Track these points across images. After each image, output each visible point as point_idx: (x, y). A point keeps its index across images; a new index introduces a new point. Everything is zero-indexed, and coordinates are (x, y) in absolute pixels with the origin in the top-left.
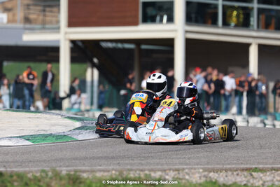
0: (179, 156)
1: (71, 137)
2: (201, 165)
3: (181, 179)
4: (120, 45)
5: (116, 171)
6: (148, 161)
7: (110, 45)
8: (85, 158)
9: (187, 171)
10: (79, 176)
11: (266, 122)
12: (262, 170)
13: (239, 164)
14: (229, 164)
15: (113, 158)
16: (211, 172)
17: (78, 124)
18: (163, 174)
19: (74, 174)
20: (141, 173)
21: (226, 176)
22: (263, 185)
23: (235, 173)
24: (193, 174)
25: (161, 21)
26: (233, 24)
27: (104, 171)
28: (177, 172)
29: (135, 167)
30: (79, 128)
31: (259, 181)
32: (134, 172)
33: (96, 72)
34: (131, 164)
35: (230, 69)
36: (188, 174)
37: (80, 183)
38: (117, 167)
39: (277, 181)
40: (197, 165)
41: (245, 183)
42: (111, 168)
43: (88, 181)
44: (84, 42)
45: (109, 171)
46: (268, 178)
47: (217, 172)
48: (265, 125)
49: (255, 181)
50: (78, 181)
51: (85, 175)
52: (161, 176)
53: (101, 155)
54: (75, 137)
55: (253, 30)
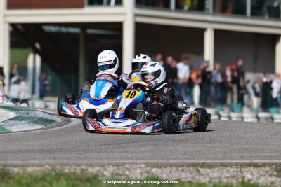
0: (121, 150)
1: (4, 129)
2: (144, 160)
3: (121, 175)
4: (64, 29)
5: (50, 165)
6: (86, 155)
7: (53, 29)
8: (19, 151)
9: (127, 166)
10: (9, 170)
11: (222, 113)
12: (209, 166)
13: (185, 159)
14: (175, 159)
15: (49, 151)
16: (154, 167)
17: (12, 114)
18: (102, 170)
19: (3, 169)
20: (77, 168)
21: (170, 172)
22: (210, 182)
23: (180, 169)
24: (134, 169)
25: (109, 3)
26: (186, 7)
27: (37, 166)
28: (116, 168)
29: (71, 162)
30: (13, 119)
31: (205, 178)
32: (69, 167)
33: (38, 59)
34: (68, 159)
35: (184, 56)
36: (129, 170)
37: (10, 178)
38: (52, 162)
39: (226, 177)
40: (140, 160)
41: (190, 179)
42: (45, 162)
43: (18, 177)
44: (25, 25)
45: (42, 166)
46: (216, 175)
47: (161, 168)
48: (220, 116)
49: (201, 178)
50: (7, 176)
51: (16, 170)
52: (98, 171)
53: (35, 148)
54: (9, 128)
55: (209, 14)
